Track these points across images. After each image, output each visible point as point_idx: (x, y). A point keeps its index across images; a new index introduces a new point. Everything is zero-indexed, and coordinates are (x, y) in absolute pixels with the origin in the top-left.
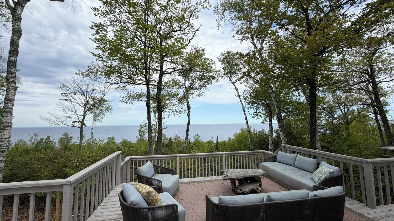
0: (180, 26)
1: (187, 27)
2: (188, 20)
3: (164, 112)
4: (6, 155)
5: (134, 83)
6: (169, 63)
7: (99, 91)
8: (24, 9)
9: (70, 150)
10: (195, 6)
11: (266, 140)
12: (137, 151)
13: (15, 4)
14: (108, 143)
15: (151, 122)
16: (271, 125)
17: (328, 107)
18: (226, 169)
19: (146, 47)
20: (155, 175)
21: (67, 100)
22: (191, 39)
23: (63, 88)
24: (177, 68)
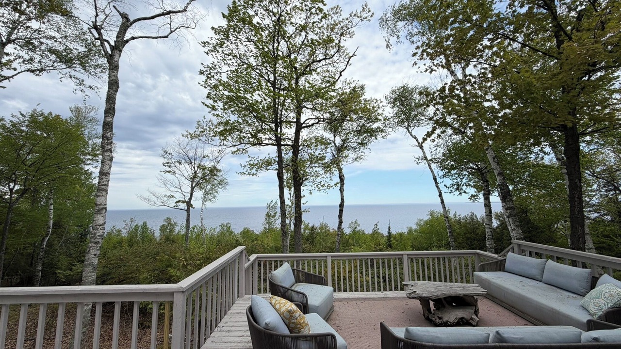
0: (326, 52)
1: (336, 52)
2: (337, 42)
3: (304, 186)
4: (100, 247)
5: (260, 143)
6: (309, 110)
7: (211, 157)
8: (122, 54)
9: (173, 242)
10: (347, 19)
11: (478, 231)
12: (263, 246)
13: (112, 48)
14: (222, 233)
15: (284, 202)
16: (488, 205)
17: (604, 171)
18: (409, 281)
19: (276, 89)
20: (296, 284)
21: (169, 172)
22: (343, 70)
23: (165, 156)
24: (322, 117)
